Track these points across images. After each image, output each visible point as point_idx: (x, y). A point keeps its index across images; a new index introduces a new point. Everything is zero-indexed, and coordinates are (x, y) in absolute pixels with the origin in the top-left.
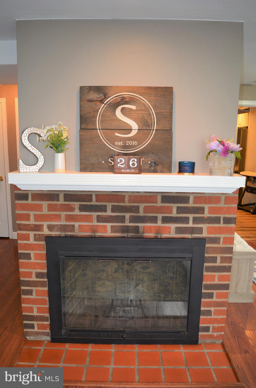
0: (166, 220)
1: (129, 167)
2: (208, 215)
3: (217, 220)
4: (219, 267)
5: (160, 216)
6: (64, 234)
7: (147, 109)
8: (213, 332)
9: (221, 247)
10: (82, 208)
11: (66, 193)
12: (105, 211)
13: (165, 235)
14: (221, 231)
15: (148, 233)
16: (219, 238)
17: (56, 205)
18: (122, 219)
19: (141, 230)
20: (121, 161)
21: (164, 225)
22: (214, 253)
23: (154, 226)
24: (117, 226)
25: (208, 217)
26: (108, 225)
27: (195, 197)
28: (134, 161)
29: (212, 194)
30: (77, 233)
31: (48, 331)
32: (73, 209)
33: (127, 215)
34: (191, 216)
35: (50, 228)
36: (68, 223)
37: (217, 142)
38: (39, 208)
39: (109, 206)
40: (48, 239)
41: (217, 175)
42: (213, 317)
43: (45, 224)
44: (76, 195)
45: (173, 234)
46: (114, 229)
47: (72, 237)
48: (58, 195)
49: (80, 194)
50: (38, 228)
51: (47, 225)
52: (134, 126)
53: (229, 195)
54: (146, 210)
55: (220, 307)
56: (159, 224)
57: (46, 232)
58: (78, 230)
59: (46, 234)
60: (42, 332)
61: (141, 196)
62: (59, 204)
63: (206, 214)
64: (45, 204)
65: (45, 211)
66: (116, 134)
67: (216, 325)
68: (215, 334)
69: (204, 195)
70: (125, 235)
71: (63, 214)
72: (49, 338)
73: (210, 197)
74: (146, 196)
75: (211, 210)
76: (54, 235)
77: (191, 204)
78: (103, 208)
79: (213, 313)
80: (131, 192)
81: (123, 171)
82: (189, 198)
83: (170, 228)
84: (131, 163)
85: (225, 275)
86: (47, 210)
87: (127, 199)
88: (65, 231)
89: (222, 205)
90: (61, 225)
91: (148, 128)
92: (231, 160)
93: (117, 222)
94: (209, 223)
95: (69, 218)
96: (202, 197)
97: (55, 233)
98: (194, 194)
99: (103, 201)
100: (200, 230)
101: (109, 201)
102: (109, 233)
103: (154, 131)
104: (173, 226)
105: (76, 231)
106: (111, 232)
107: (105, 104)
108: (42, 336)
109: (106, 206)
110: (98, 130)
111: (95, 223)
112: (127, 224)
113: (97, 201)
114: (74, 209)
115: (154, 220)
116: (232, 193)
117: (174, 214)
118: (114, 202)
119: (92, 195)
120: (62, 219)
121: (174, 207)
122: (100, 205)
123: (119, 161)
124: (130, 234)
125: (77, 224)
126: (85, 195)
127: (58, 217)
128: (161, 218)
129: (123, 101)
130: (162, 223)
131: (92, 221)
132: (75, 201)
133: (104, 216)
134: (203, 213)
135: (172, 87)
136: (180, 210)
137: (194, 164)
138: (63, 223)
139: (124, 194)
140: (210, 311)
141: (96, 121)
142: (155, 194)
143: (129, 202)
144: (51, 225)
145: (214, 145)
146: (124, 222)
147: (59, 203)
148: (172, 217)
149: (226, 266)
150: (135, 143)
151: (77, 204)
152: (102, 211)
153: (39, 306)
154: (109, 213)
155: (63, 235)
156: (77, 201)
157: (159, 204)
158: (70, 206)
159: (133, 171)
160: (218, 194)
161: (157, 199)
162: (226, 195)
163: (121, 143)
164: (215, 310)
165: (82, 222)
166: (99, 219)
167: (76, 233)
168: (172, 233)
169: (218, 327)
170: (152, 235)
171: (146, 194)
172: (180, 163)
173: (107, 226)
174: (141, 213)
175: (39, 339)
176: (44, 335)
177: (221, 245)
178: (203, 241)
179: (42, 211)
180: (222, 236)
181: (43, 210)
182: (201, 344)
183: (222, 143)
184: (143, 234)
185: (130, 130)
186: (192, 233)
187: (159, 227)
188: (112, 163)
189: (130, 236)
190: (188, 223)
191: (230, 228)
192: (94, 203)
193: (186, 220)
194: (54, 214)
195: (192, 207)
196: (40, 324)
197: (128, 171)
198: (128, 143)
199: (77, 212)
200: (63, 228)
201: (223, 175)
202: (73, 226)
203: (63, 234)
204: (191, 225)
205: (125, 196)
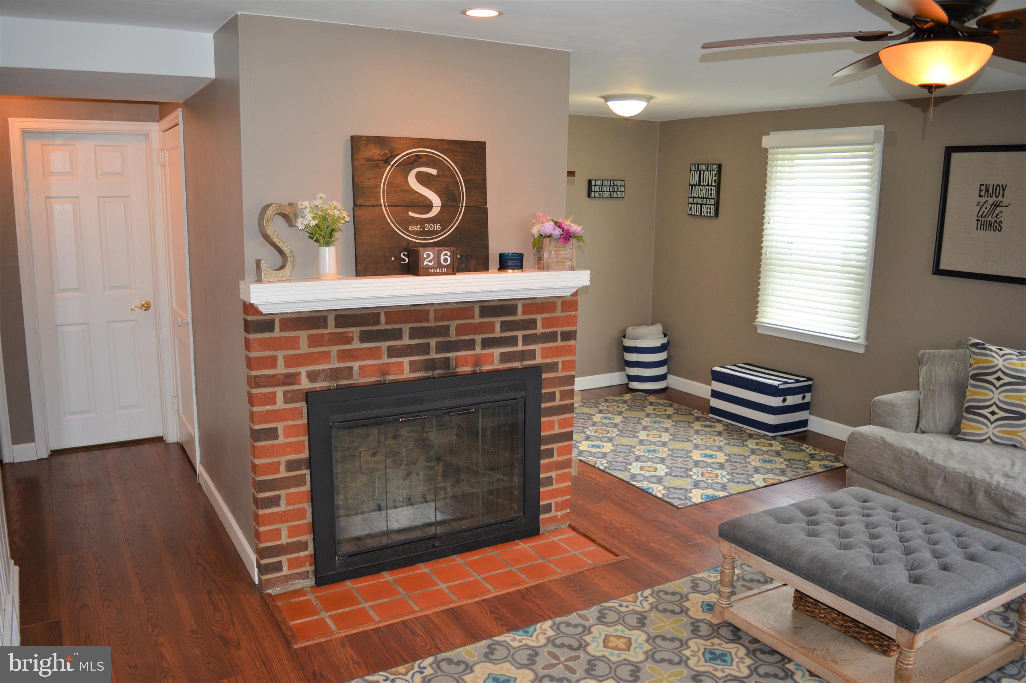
0: (488, 343)
1: (440, 265)
2: (542, 330)
3: (552, 337)
4: (559, 407)
5: (478, 338)
6: (335, 385)
7: (453, 175)
8: (556, 511)
9: (560, 377)
10: (365, 337)
11: (338, 313)
12: (400, 338)
13: (486, 368)
14: (559, 352)
15: (463, 366)
16: (556, 364)
17: (322, 335)
18: (425, 349)
19: (453, 363)
20: (429, 256)
21: (484, 352)
22: (551, 387)
23: (470, 355)
24: (418, 360)
25: (542, 334)
26: (405, 361)
27: (524, 305)
28: (446, 254)
29: (545, 298)
30: (358, 380)
31: (309, 568)
32: (349, 340)
33: (433, 342)
34: (520, 334)
35: (312, 376)
36: (342, 365)
37: (552, 223)
38: (293, 343)
39: (406, 328)
40: (309, 397)
41: (555, 269)
42: (555, 486)
43: (303, 371)
44: (354, 315)
45: (497, 365)
46: (413, 367)
47: (348, 387)
48: (325, 319)
49: (361, 314)
50: (291, 379)
51: (307, 371)
52: (436, 200)
53: (566, 299)
54: (460, 330)
55: (563, 469)
56: (478, 350)
57: (305, 384)
58: (358, 375)
59: (304, 389)
60: (296, 573)
61: (452, 310)
62: (328, 334)
63: (540, 330)
64: (303, 335)
65: (304, 348)
66: (411, 214)
67: (559, 499)
68: (559, 514)
69: (536, 301)
70: (429, 374)
71: (334, 349)
72: (309, 582)
73: (543, 303)
74: (459, 309)
75: (547, 323)
76: (318, 389)
77: (519, 316)
78: (397, 334)
79: (554, 481)
80: (438, 303)
81: (431, 271)
82: (516, 307)
83: (492, 355)
84: (442, 258)
85: (566, 418)
86: (307, 346)
87: (432, 315)
88: (337, 378)
89: (558, 313)
90: (330, 369)
91: (455, 204)
92: (571, 249)
93: (418, 354)
94: (543, 342)
95: (345, 355)
96: (532, 304)
97: (319, 385)
98: (523, 301)
99: (396, 323)
100: (532, 354)
101: (406, 322)
102: (407, 374)
103: (464, 208)
104: (497, 352)
105: (355, 378)
106: (410, 372)
107: (393, 166)
108: (296, 581)
109: (400, 330)
110: (383, 207)
111: (385, 360)
112: (434, 355)
113: (387, 323)
114: (352, 338)
115: (471, 345)
116: (571, 295)
117: (498, 333)
118: (413, 322)
119: (379, 314)
120: (332, 360)
121: (498, 321)
122: (393, 329)
123: (425, 256)
124: (438, 372)
125: (356, 365)
126: (369, 314)
127: (326, 356)
128: (480, 341)
129: (415, 161)
130: (482, 349)
131: (380, 357)
132: (353, 327)
133: (399, 347)
134: (535, 328)
135: (485, 142)
136: (506, 326)
137: (521, 255)
138: (335, 365)
139: (427, 308)
140: (551, 477)
141: (380, 192)
142: (471, 305)
143: (436, 320)
144: (313, 371)
145: (548, 227)
146: (428, 353)
147: (326, 331)
148: (495, 338)
149: (567, 405)
150: (438, 227)
151: (355, 331)
152: (395, 339)
153: (291, 524)
154: (406, 341)
155: (334, 386)
156: (356, 326)
157: (477, 320)
158: (345, 335)
159: (445, 270)
160: (552, 297)
161: (474, 312)
162: (563, 299)
163: (417, 228)
164: (557, 475)
165: (364, 359)
166: (393, 352)
167: (354, 380)
168: (496, 362)
169: (562, 501)
170: (468, 369)
171: (459, 306)
172: (502, 257)
173: (403, 362)
174: (453, 337)
175: (291, 589)
176: (298, 579)
177: (560, 374)
178: (537, 370)
179: (298, 348)
180: (560, 360)
181: (299, 347)
182: (543, 534)
183: (558, 225)
184: (455, 369)
185: (429, 206)
186: (522, 360)
187: (478, 356)
188: (405, 260)
189: (438, 374)
190: (516, 345)
191: (569, 346)
192: (383, 326)
193: (513, 341)
194: (318, 352)
195: (520, 320)
196: (293, 558)
197: (438, 270)
198: (429, 227)
199: (356, 345)
200: (334, 374)
201: (562, 269)
202: (351, 368)
203: (333, 385)
204: (520, 347)
205: (429, 311)
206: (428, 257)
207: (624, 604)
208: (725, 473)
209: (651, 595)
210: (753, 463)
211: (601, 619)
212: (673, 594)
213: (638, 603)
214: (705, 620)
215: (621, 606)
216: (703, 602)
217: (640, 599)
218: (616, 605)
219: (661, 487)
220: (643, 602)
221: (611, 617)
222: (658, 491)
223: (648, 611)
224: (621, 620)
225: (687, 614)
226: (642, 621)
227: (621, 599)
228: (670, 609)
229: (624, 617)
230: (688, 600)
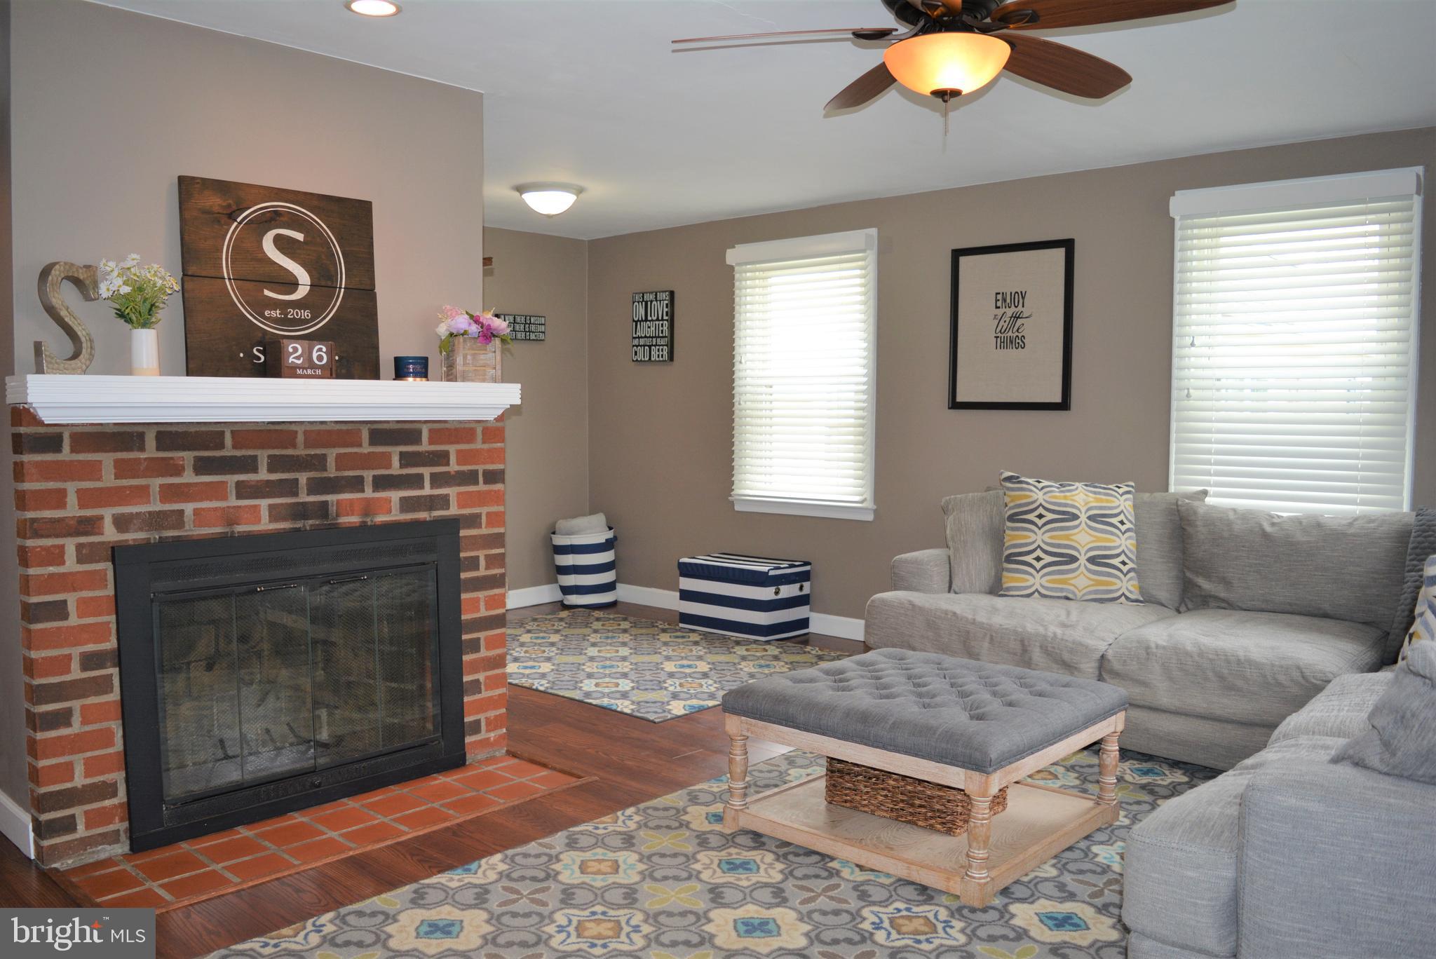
0: (382, 483)
1: (313, 366)
2: (457, 468)
3: (470, 478)
4: (485, 578)
5: (368, 475)
6: (157, 537)
7: (326, 244)
8: (488, 731)
9: (484, 535)
10: (203, 466)
11: (162, 429)
12: (255, 470)
13: (381, 518)
14: (482, 499)
15: (348, 515)
16: (479, 516)
17: (138, 460)
18: (290, 488)
19: (333, 510)
20: (295, 350)
21: (377, 495)
22: (472, 550)
23: (357, 499)
24: (282, 504)
25: (457, 472)
26: (263, 504)
27: (430, 431)
28: (320, 350)
29: (460, 422)
30: (192, 530)
31: (121, 826)
32: (178, 471)
33: (303, 478)
34: (426, 472)
35: (122, 523)
36: (168, 507)
37: (467, 316)
38: (92, 471)
39: (263, 456)
40: (116, 553)
41: (473, 381)
42: (485, 694)
43: (108, 514)
44: (185, 433)
45: (396, 516)
46: (275, 514)
47: (177, 539)
48: (141, 436)
49: (196, 432)
50: (88, 526)
51: (113, 515)
52: (303, 276)
53: (489, 425)
54: (341, 462)
55: (494, 668)
56: (369, 493)
57: (110, 534)
58: (191, 523)
59: (109, 542)
60: (100, 834)
61: (329, 432)
62: (145, 459)
63: (454, 467)
64: (107, 460)
65: (108, 479)
66: (267, 293)
67: (492, 714)
68: (492, 735)
69: (447, 426)
70: (299, 525)
71: (156, 483)
72: (122, 848)
73: (456, 430)
74: (339, 431)
75: (463, 457)
76: (131, 543)
77: (425, 446)
78: (249, 465)
79: (483, 687)
80: (309, 422)
81: (299, 372)
82: (419, 432)
83: (389, 501)
84: (315, 355)
85: (495, 595)
86: (113, 477)
87: (300, 438)
88: (160, 527)
89: (478, 445)
90: (150, 513)
91: (329, 283)
92: (495, 352)
93: (281, 496)
94: (459, 485)
95: (170, 493)
96: (443, 429)
97: (134, 536)
98: (429, 425)
99: (247, 447)
100: (444, 501)
101: (262, 447)
102: (265, 524)
103: (343, 290)
104: (395, 496)
105: (187, 527)
106: (270, 522)
107: (240, 223)
108: (100, 847)
109: (255, 458)
110: (227, 281)
111: (233, 501)
112: (304, 498)
113: (235, 447)
114: (183, 469)
115: (357, 484)
116: (495, 419)
117: (396, 469)
118: (274, 448)
119: (222, 433)
120: (152, 498)
121: (395, 452)
122: (243, 456)
123: (291, 350)
124: (310, 522)
125: (189, 508)
126: (207, 433)
127: (142, 493)
128: (371, 479)
129: (272, 219)
130: (374, 491)
131: (225, 498)
132: (184, 450)
133: (253, 483)
134: (448, 464)
135: (371, 203)
136: (406, 460)
137: (426, 359)
138: (157, 506)
139: (293, 428)
140: (477, 681)
141: (222, 259)
142: (357, 426)
143: (307, 446)
144: (123, 514)
145: (462, 322)
146: (296, 494)
147: (143, 456)
148: (392, 475)
149: (496, 575)
150: (306, 314)
151: (187, 457)
152: (247, 471)
153: (89, 754)
154: (263, 475)
155: (155, 538)
156: (189, 450)
157: (366, 449)
158: (171, 462)
159: (319, 372)
160: (469, 422)
161: (361, 438)
162: (483, 425)
163: (276, 314)
164: (487, 678)
165: (201, 500)
166: (244, 491)
167: (186, 531)
168: (394, 512)
169: (496, 717)
170: (354, 519)
171: (338, 427)
172: (398, 361)
173: (260, 505)
174: (332, 472)
175: (91, 861)
176: (104, 844)
177: (484, 531)
178: (454, 524)
179: (99, 479)
180: (484, 511)
181: (101, 477)
182: (470, 764)
183: (476, 320)
184: (337, 520)
185: (293, 285)
186: (431, 509)
187: (367, 500)
189: (311, 525)
190: (422, 487)
191: (495, 492)
192: (228, 451)
193: (417, 481)
194: (130, 487)
195: (428, 452)
196: (93, 810)
197: (309, 372)
198: (293, 313)
199: (189, 477)
200: (156, 520)
201: (484, 380)
202: (181, 512)
203: (155, 536)
204: (427, 490)
205: (296, 432)
206: (294, 353)
207: (601, 826)
208: (710, 682)
209: (636, 813)
210: (745, 669)
211: (572, 844)
212: (666, 809)
213: (620, 823)
214: (714, 830)
215: (597, 828)
216: (707, 814)
217: (622, 818)
218: (590, 828)
219: (627, 703)
220: (626, 821)
221: (584, 841)
222: (625, 706)
223: (635, 830)
224: (600, 842)
225: (688, 827)
226: (629, 841)
227: (595, 821)
228: (664, 825)
229: (603, 839)
230: (686, 813)
